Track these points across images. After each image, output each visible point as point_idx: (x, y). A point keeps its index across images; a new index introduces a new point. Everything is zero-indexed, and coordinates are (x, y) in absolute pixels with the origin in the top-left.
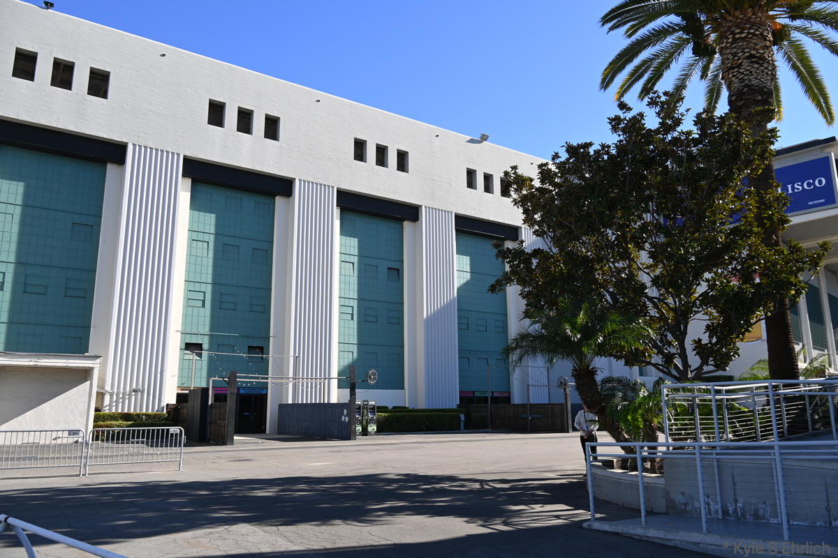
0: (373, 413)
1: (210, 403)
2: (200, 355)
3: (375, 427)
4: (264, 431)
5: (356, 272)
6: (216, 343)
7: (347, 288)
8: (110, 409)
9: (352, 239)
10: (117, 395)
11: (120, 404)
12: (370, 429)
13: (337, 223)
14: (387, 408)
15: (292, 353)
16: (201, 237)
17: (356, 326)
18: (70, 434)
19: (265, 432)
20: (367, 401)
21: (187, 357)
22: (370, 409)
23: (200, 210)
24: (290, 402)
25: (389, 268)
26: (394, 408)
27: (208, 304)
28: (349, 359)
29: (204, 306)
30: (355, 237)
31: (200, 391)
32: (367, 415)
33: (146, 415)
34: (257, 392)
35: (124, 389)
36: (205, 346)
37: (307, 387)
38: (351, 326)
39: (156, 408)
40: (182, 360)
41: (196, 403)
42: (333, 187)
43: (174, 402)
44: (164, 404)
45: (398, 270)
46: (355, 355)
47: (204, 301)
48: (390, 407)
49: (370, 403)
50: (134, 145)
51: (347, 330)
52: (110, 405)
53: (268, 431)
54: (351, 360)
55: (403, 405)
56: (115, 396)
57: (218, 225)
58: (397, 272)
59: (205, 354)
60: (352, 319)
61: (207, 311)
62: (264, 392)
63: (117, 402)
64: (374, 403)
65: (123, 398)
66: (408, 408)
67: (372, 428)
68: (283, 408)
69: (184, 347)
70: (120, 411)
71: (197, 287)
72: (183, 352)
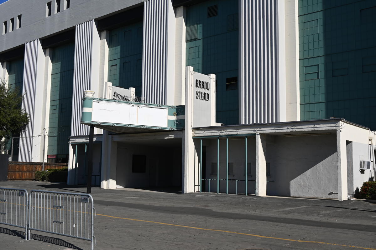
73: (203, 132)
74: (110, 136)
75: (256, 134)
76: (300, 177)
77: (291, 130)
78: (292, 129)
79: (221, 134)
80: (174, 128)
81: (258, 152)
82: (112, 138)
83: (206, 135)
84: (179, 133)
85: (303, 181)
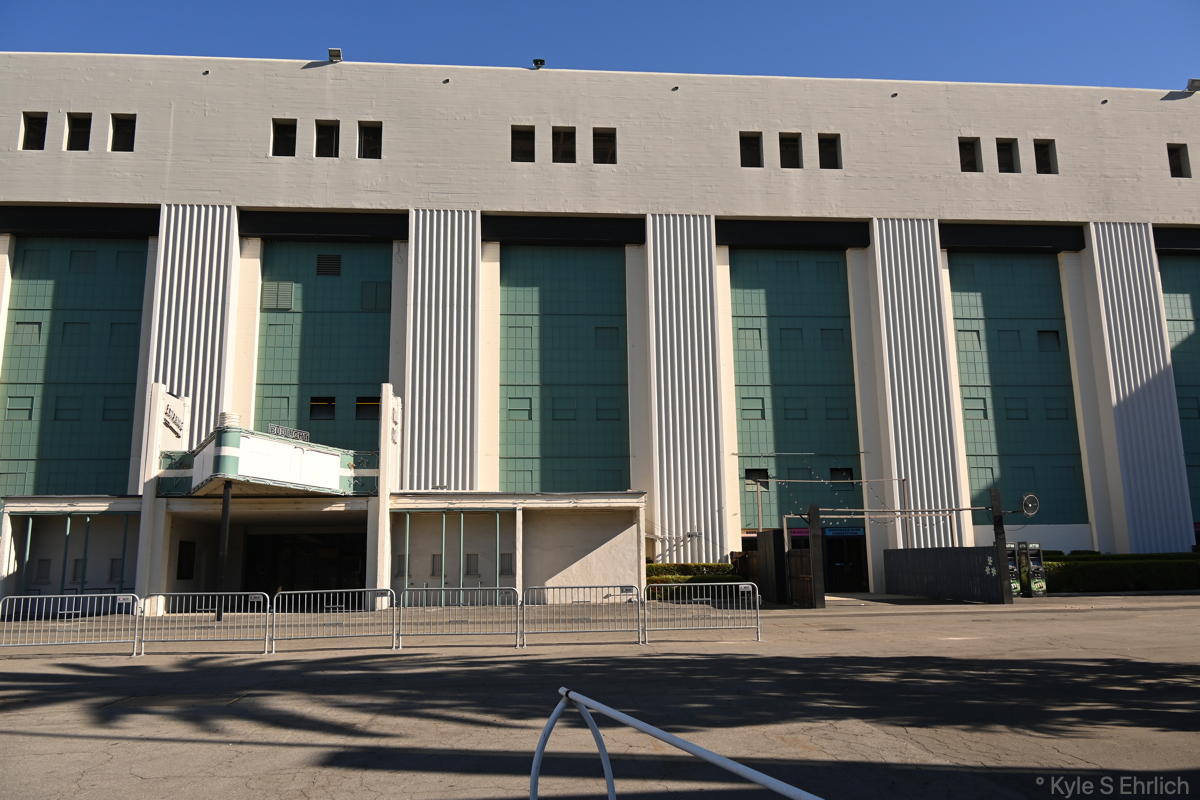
0: (1038, 561)
1: (786, 550)
2: (766, 485)
3: (1043, 584)
4: (866, 589)
5: (983, 344)
6: (786, 467)
7: (972, 370)
8: (663, 560)
9: (971, 294)
10: (670, 541)
11: (675, 553)
12: (1035, 586)
13: (945, 275)
14: (1061, 553)
15: (895, 475)
16: (749, 323)
17: (992, 428)
18: (622, 591)
19: (868, 591)
20: (1025, 543)
21: (749, 488)
22: (1032, 555)
23: (744, 287)
24: (901, 546)
25: (1039, 332)
26: (1074, 553)
27: (769, 413)
28: (986, 479)
29: (763, 418)
30: (976, 291)
31: (771, 534)
32: (1028, 564)
33: (707, 567)
34: (850, 533)
35: (677, 532)
36: (772, 472)
37: (924, 525)
38: (985, 428)
39: (718, 558)
40: (744, 493)
41: (767, 550)
42: (932, 221)
43: (739, 549)
44: (727, 552)
45: (1057, 332)
46: (997, 472)
47: (763, 411)
48: (1067, 552)
49: (1031, 546)
50: (654, 216)
51: (978, 435)
52: (663, 555)
53: (872, 590)
54: (990, 481)
55: (1090, 549)
56: (667, 543)
57: (770, 303)
58: (1055, 336)
59: (772, 483)
60: (986, 417)
61: (768, 424)
62: (860, 533)
63: (670, 550)
64: (1037, 546)
65: (677, 545)
66: (1098, 553)
67: (1039, 585)
68: (891, 555)
69: (743, 475)
70: (675, 562)
71: (752, 392)
72: (742, 481)
73: (413, 501)
74: (164, 500)
75: (515, 508)
79: (451, 506)
80: (350, 492)
82: (168, 504)
83: (421, 506)
84: (362, 500)
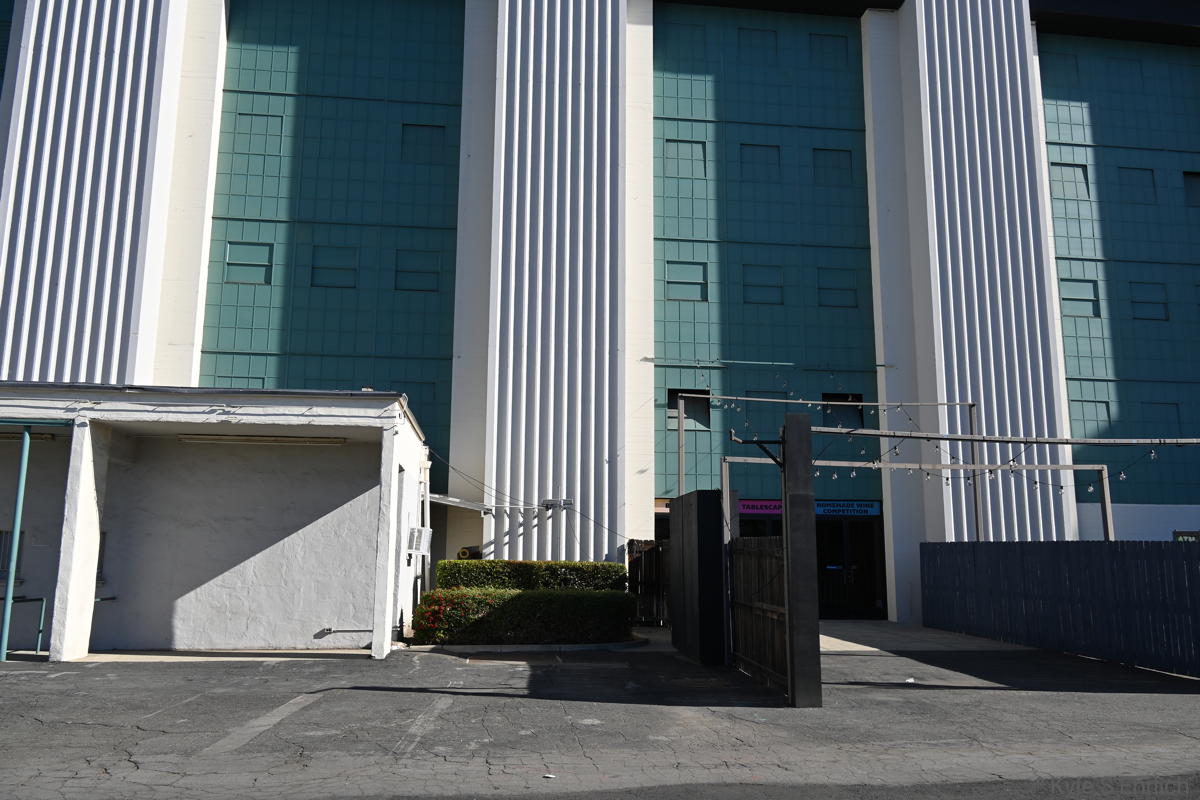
1: (727, 538)
2: (707, 422)
4: (882, 614)
5: (1093, 187)
7: (1074, 231)
9: (1072, 104)
10: (512, 516)
15: (942, 397)
16: (685, 131)
17: (1107, 333)
19: (885, 617)
21: (673, 424)
23: (679, 70)
24: (951, 537)
25: (1186, 174)
27: (714, 291)
29: (705, 298)
30: (1080, 100)
31: (694, 500)
34: (854, 510)
36: (715, 398)
38: (1095, 332)
39: (606, 551)
40: (663, 433)
41: (688, 536)
43: (648, 534)
46: (1114, 408)
47: (704, 286)
51: (1083, 343)
52: (497, 542)
53: (893, 617)
54: (1104, 424)
56: (507, 521)
57: (720, 100)
59: (716, 416)
60: (1096, 314)
61: (710, 312)
62: (872, 511)
63: (512, 533)
65: (526, 525)
68: (934, 554)
69: (664, 399)
71: (686, 253)
72: (662, 411)
75: (73, 420)
76: (220, 583)
77: (224, 418)
78: (228, 413)
81: (75, 492)
85: (230, 595)
